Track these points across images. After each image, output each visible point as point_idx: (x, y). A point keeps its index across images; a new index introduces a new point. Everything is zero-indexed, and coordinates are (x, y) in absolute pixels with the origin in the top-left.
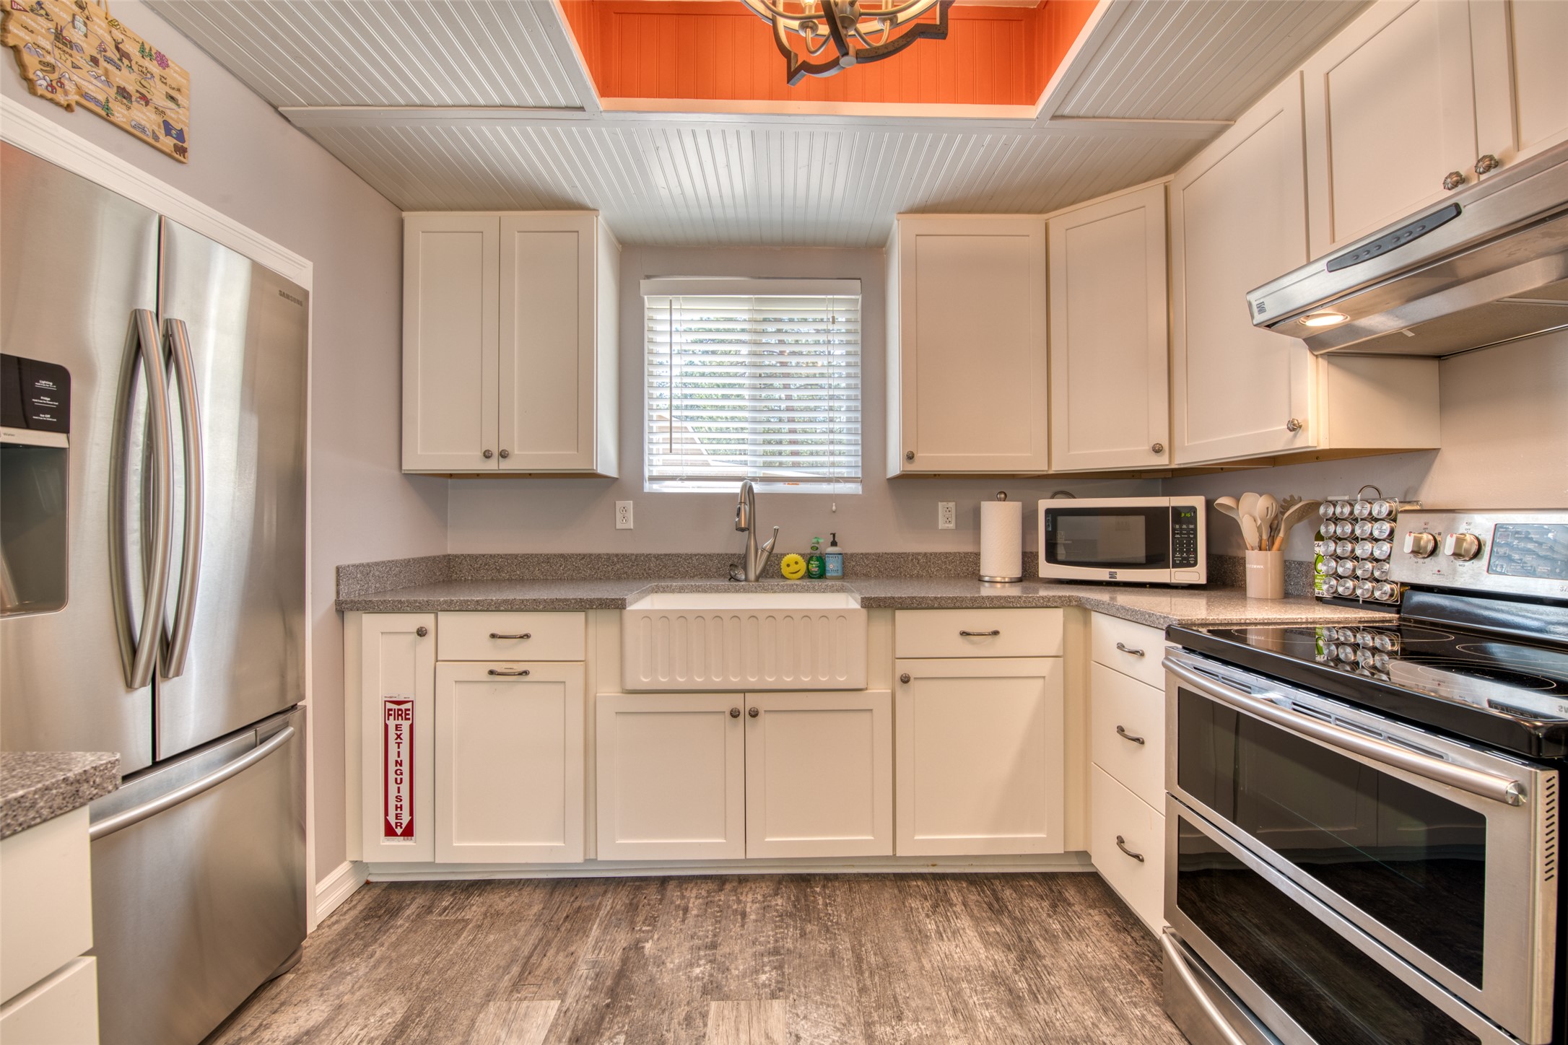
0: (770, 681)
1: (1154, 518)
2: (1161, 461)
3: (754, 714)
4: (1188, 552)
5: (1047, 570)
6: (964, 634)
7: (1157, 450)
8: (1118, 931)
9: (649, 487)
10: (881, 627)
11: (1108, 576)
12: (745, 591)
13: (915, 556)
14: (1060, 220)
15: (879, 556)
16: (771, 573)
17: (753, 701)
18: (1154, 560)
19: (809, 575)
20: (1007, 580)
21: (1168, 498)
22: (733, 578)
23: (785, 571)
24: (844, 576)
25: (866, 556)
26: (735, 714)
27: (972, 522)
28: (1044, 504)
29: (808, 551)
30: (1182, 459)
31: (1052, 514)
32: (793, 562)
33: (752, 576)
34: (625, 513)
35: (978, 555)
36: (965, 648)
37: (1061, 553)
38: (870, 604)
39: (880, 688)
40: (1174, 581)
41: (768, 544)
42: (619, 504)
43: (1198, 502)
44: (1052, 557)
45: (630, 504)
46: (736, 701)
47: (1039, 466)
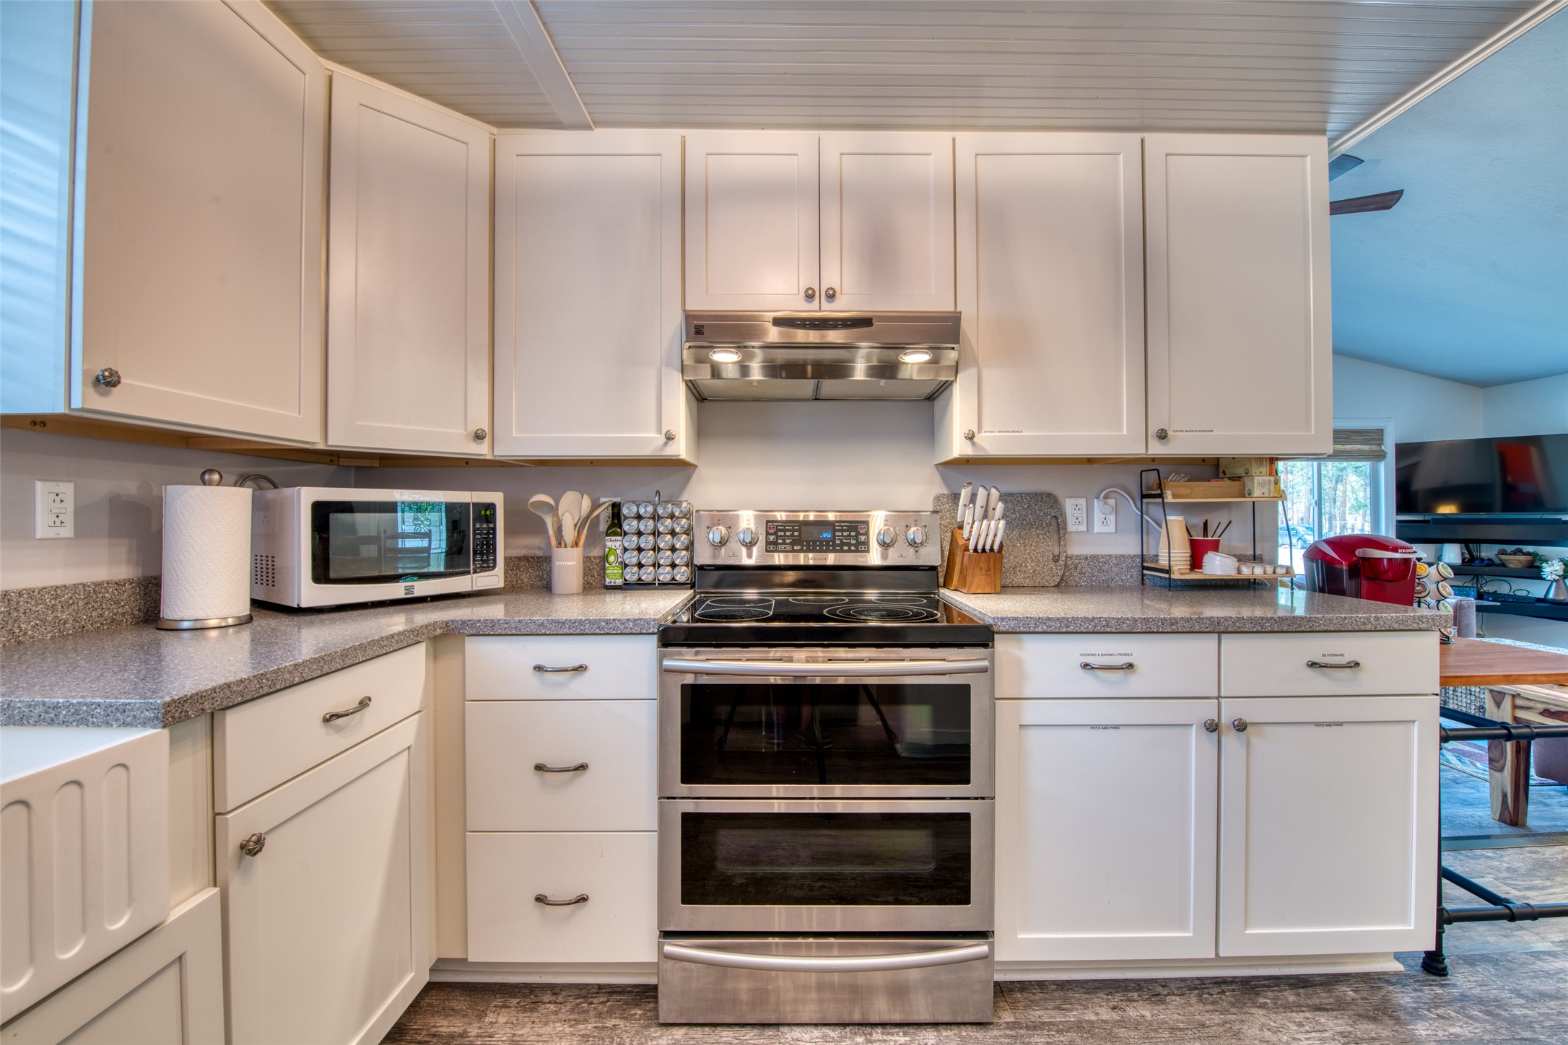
1: (456, 515)
2: (482, 450)
4: (488, 554)
5: (308, 593)
6: (329, 720)
7: (479, 437)
8: (532, 1010)
11: (404, 592)
20: (230, 621)
21: (470, 493)
28: (312, 494)
30: (506, 450)
31: (322, 510)
36: (334, 739)
37: (338, 566)
38: (177, 714)
39: (189, 898)
40: (475, 588)
43: (496, 498)
44: (319, 574)
47: (308, 434)
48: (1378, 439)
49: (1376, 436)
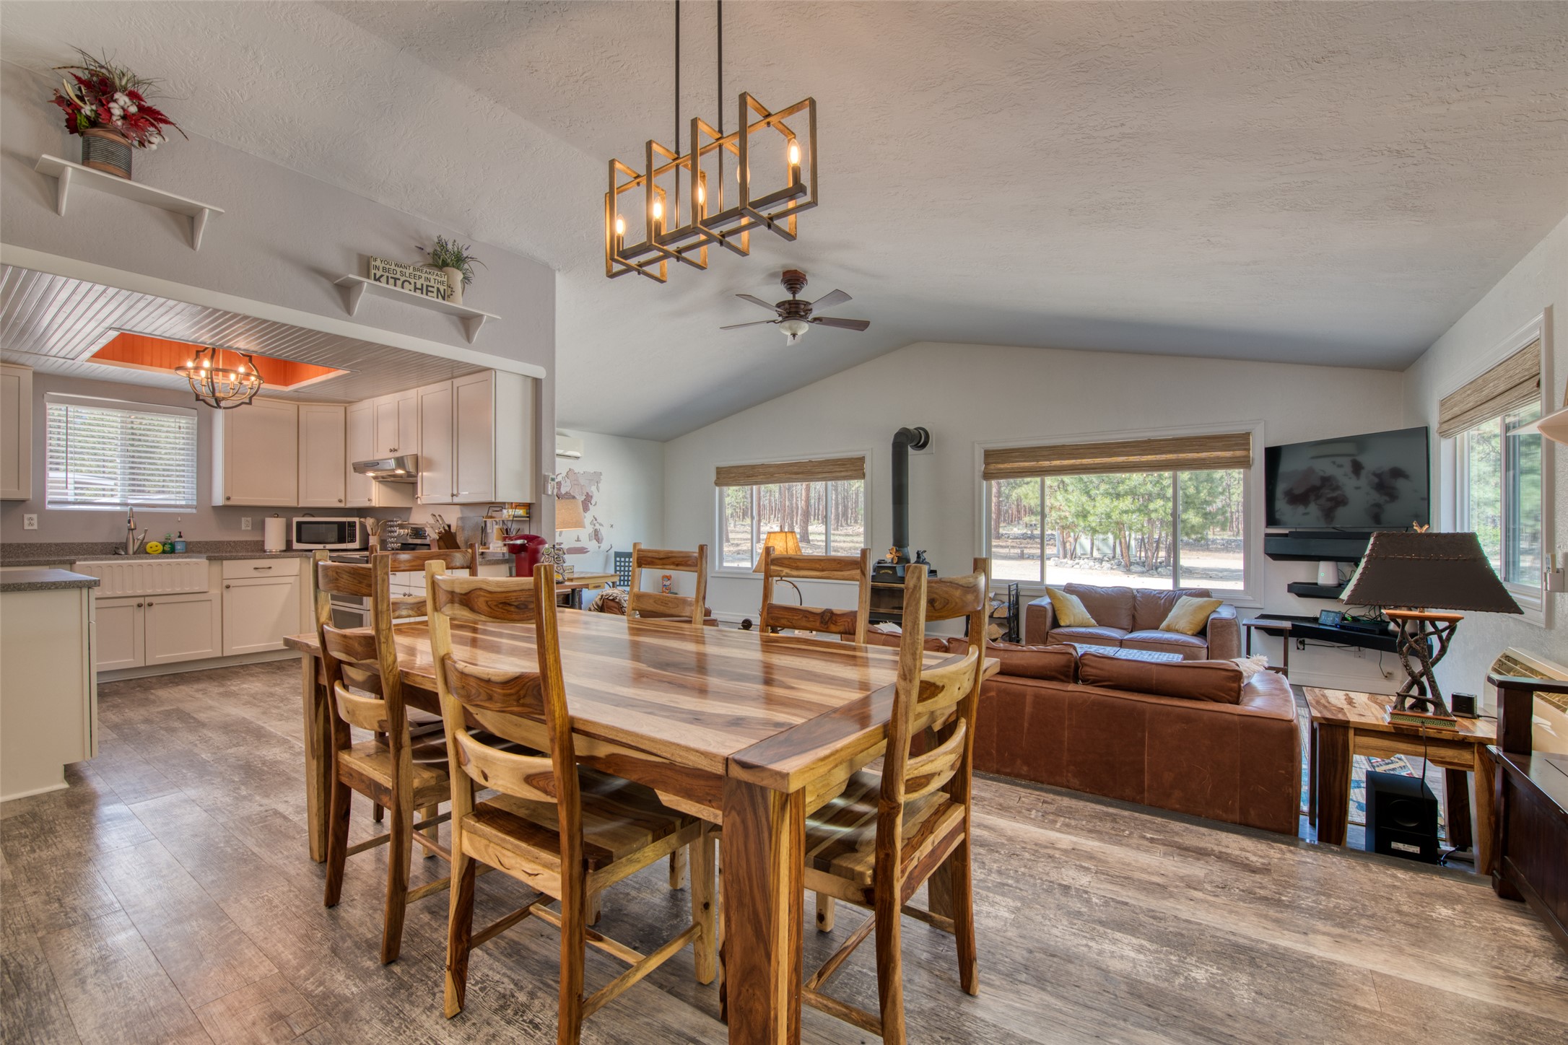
0: (159, 591)
1: (341, 525)
2: (342, 505)
3: (150, 605)
4: (353, 538)
5: (296, 546)
6: (256, 568)
7: (340, 501)
9: (49, 507)
10: (216, 567)
11: (322, 547)
12: (128, 559)
13: (229, 542)
14: (304, 408)
15: (207, 542)
16: (142, 551)
17: (148, 600)
18: (342, 540)
19: (164, 552)
20: (278, 549)
21: (345, 518)
22: (116, 553)
23: (149, 550)
24: (186, 552)
25: (199, 542)
26: (140, 606)
27: (261, 527)
28: (295, 520)
29: (163, 540)
30: (349, 505)
31: (299, 524)
32: (154, 545)
33: (131, 552)
34: (31, 522)
35: (263, 541)
36: (256, 574)
37: (304, 538)
38: (209, 559)
39: (215, 592)
40: (348, 548)
41: (141, 537)
42: (27, 516)
43: (356, 520)
44: (299, 541)
45: (35, 516)
46: (141, 600)
47: (294, 504)
48: (1243, 444)
49: (1242, 440)
